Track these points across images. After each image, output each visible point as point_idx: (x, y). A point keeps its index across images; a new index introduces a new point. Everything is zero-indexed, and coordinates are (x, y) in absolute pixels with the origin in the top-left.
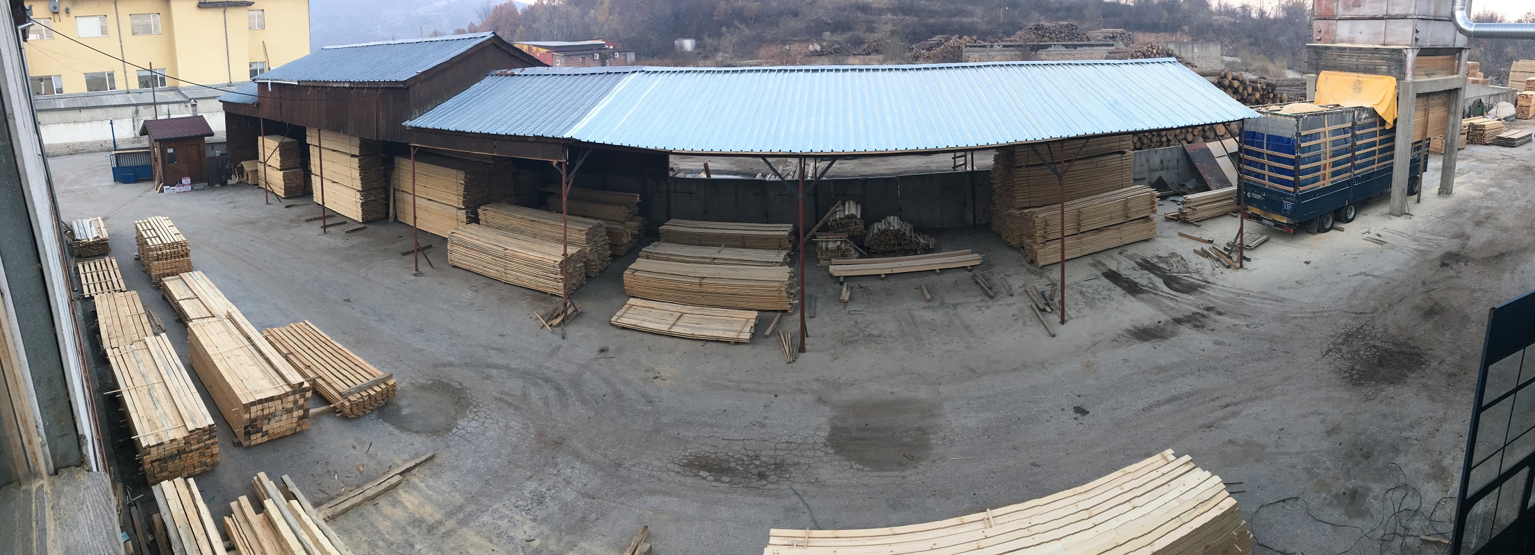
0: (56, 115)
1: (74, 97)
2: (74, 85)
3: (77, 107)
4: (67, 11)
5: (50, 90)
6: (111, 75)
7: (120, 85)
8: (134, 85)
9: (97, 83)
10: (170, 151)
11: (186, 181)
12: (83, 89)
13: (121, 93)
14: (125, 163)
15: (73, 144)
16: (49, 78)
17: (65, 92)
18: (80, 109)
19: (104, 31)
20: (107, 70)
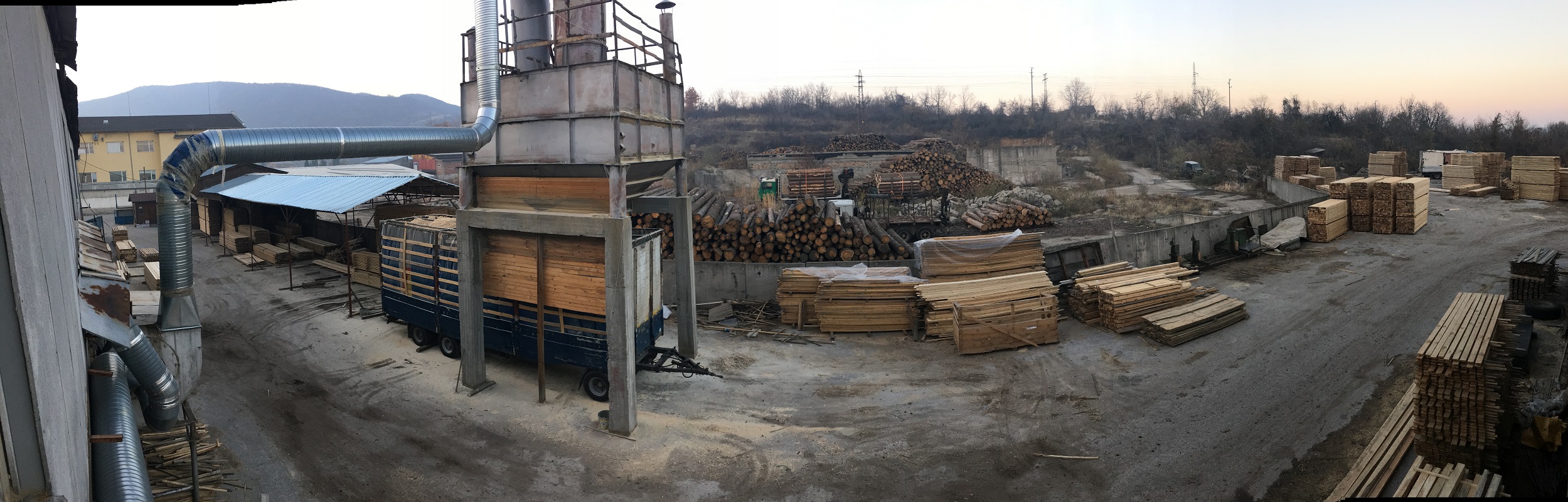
0: (91, 193)
1: (103, 184)
2: (103, 178)
3: (103, 189)
4: (102, 139)
5: (89, 180)
6: (124, 173)
7: (129, 178)
8: (137, 178)
9: (116, 177)
10: (141, 208)
11: (147, 222)
12: (109, 180)
13: (129, 182)
14: (121, 215)
15: (100, 209)
16: (90, 174)
17: (98, 181)
18: (105, 190)
19: (122, 149)
20: (122, 170)
